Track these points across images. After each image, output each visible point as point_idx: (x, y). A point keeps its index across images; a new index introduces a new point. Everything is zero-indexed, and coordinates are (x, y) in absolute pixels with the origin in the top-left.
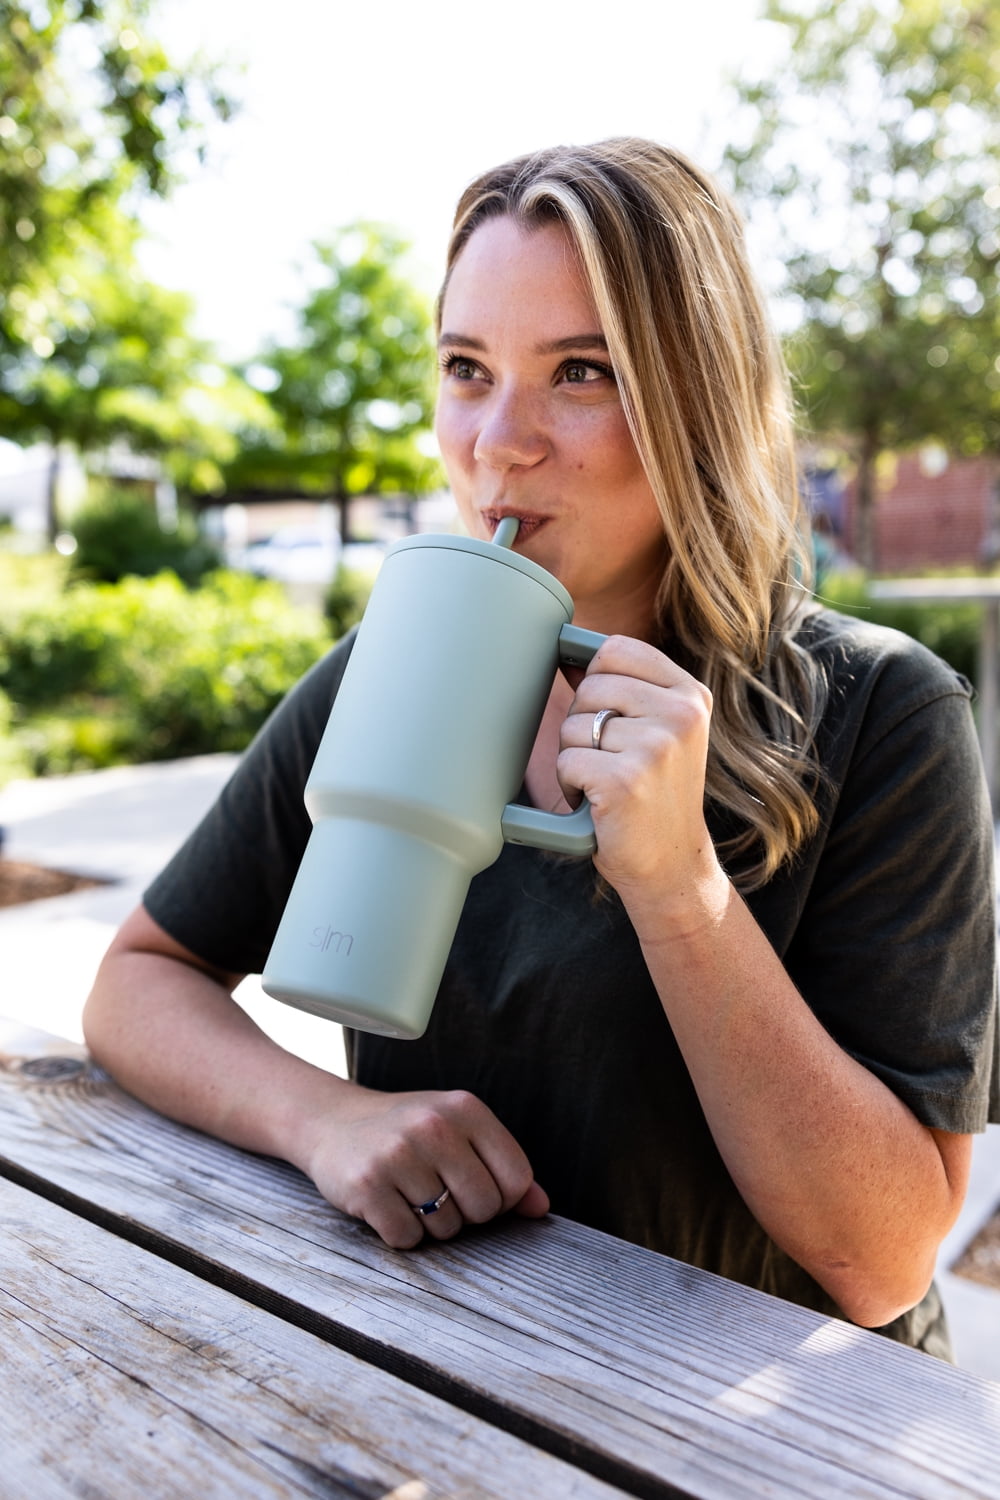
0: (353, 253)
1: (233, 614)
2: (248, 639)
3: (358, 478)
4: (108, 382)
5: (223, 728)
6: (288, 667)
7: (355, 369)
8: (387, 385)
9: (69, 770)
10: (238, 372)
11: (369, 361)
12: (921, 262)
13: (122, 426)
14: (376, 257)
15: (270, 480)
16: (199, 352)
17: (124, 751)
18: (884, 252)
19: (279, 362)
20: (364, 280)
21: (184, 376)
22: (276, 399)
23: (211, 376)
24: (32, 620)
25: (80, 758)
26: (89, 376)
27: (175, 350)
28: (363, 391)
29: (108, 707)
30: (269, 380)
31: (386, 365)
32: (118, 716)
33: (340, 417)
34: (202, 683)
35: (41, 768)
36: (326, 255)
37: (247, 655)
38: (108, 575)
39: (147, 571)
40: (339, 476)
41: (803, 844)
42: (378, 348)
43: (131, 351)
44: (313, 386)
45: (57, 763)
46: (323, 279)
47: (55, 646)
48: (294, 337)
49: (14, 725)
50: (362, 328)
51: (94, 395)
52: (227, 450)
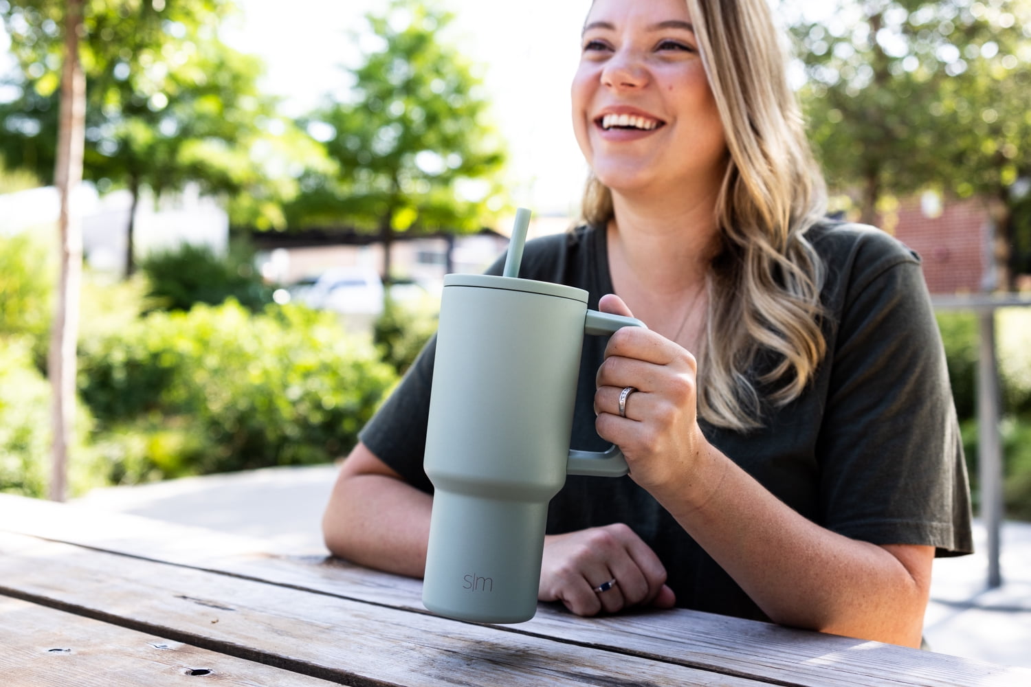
0: (403, 23)
1: (292, 338)
2: (308, 360)
3: (403, 220)
4: (186, 133)
5: (284, 440)
6: (341, 387)
7: (404, 121)
8: (431, 137)
9: (142, 479)
10: (301, 124)
11: (417, 115)
12: (909, 30)
13: (197, 171)
14: (424, 26)
15: (323, 222)
16: (267, 108)
17: (191, 462)
18: (876, 21)
19: (336, 118)
20: (413, 46)
21: (252, 130)
22: (334, 149)
23: (276, 127)
24: (111, 342)
25: (153, 469)
26: (168, 128)
27: (247, 104)
28: (410, 143)
29: (178, 421)
30: (326, 133)
31: (432, 120)
32: (187, 429)
33: (390, 164)
34: (266, 399)
35: (117, 477)
36: (378, 25)
37: (307, 375)
38: (181, 305)
39: (214, 301)
40: (388, 217)
41: (819, 364)
42: (424, 104)
43: (209, 105)
44: (365, 139)
45: (131, 473)
46: (378, 46)
47: (131, 365)
48: (349, 96)
49: (94, 437)
50: (409, 88)
51: (173, 145)
52: (290, 192)
